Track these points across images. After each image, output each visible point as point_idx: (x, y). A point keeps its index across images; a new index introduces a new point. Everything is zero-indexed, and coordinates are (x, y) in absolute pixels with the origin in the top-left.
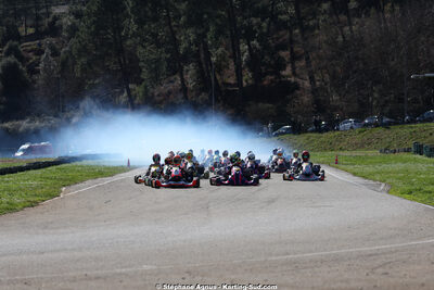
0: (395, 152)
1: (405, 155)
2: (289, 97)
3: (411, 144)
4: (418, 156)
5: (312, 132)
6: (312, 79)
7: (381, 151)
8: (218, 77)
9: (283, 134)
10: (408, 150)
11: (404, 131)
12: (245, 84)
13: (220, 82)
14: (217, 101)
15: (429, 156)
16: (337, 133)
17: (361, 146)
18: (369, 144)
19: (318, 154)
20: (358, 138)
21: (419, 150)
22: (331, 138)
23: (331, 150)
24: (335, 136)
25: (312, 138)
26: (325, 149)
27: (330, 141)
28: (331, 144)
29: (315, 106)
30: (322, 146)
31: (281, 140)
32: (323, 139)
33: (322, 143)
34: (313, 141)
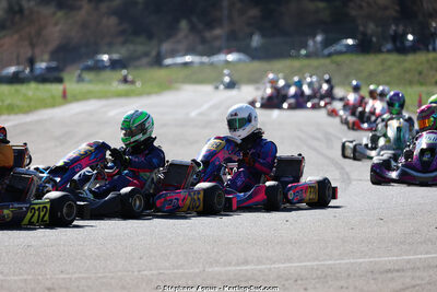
5: (389, 51)
9: (340, 53)
16: (432, 55)
22: (421, 63)
23: (422, 84)
24: (428, 61)
25: (388, 63)
26: (411, 83)
27: (420, 68)
28: (420, 73)
29: (397, 8)
30: (407, 76)
31: (338, 64)
32: (407, 65)
33: (405, 71)
34: (390, 67)
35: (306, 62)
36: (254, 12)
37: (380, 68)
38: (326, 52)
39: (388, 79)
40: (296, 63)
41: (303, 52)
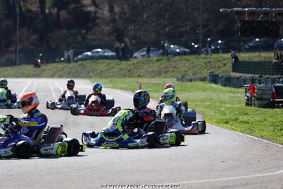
0: (191, 80)
1: (201, 84)
2: (90, 25)
3: (206, 73)
4: (213, 85)
6: (111, 9)
7: (178, 80)
8: (22, 4)
10: (204, 80)
11: (199, 60)
12: (47, 11)
13: (23, 9)
14: (22, 26)
15: (225, 86)
16: (135, 61)
17: (159, 74)
18: (166, 72)
19: (118, 80)
20: (155, 67)
21: (214, 79)
22: (130, 65)
23: (130, 77)
24: (134, 64)
25: (112, 65)
26: (124, 76)
27: (129, 68)
28: (129, 71)
29: (115, 34)
30: (122, 72)
31: (83, 66)
32: (122, 66)
33: (121, 69)
34: (113, 67)
35: (65, 65)
36: (34, 37)
37: (107, 68)
38: (75, 59)
39: (111, 74)
40: (60, 65)
41: (62, 59)
